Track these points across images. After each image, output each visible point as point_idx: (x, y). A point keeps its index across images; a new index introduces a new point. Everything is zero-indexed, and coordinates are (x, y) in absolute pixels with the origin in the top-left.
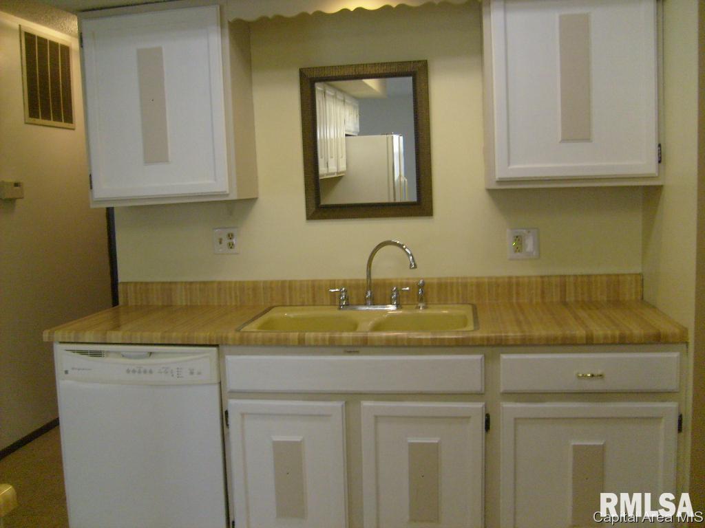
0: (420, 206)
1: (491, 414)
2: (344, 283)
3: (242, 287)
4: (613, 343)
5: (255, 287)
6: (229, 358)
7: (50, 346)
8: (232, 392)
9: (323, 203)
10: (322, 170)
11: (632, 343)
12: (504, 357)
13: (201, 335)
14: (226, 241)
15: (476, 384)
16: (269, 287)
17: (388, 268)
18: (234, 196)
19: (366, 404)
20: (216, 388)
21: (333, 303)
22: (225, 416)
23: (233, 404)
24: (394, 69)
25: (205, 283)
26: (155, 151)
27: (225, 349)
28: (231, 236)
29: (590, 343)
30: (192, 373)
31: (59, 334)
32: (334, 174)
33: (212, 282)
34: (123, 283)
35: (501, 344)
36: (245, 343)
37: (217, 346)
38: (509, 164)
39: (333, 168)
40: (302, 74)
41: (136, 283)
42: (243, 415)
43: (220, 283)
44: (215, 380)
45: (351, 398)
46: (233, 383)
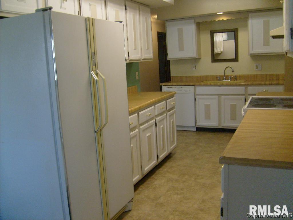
0: (236, 59)
1: (246, 99)
2: (219, 76)
3: (198, 77)
4: (269, 85)
5: (200, 77)
6: (197, 88)
7: (161, 86)
8: (197, 95)
9: (215, 59)
10: (216, 51)
11: (273, 85)
12: (249, 87)
13: (191, 84)
14: (194, 67)
15: (243, 92)
16: (204, 77)
17: (229, 73)
18: (197, 58)
19: (222, 96)
20: (194, 94)
21: (217, 80)
22: (195, 99)
23: (197, 97)
24: (231, 30)
25: (190, 76)
26: (181, 48)
27: (196, 86)
28: (195, 66)
29: (265, 85)
30: (189, 91)
31: (163, 84)
32: (219, 52)
33: (191, 76)
34: (172, 76)
35: (248, 85)
36: (200, 85)
37: (194, 86)
38: (252, 50)
39: (219, 50)
40: (211, 31)
41: (175, 76)
42: (199, 99)
43: (193, 76)
44: (194, 92)
45: (219, 95)
46: (197, 93)
